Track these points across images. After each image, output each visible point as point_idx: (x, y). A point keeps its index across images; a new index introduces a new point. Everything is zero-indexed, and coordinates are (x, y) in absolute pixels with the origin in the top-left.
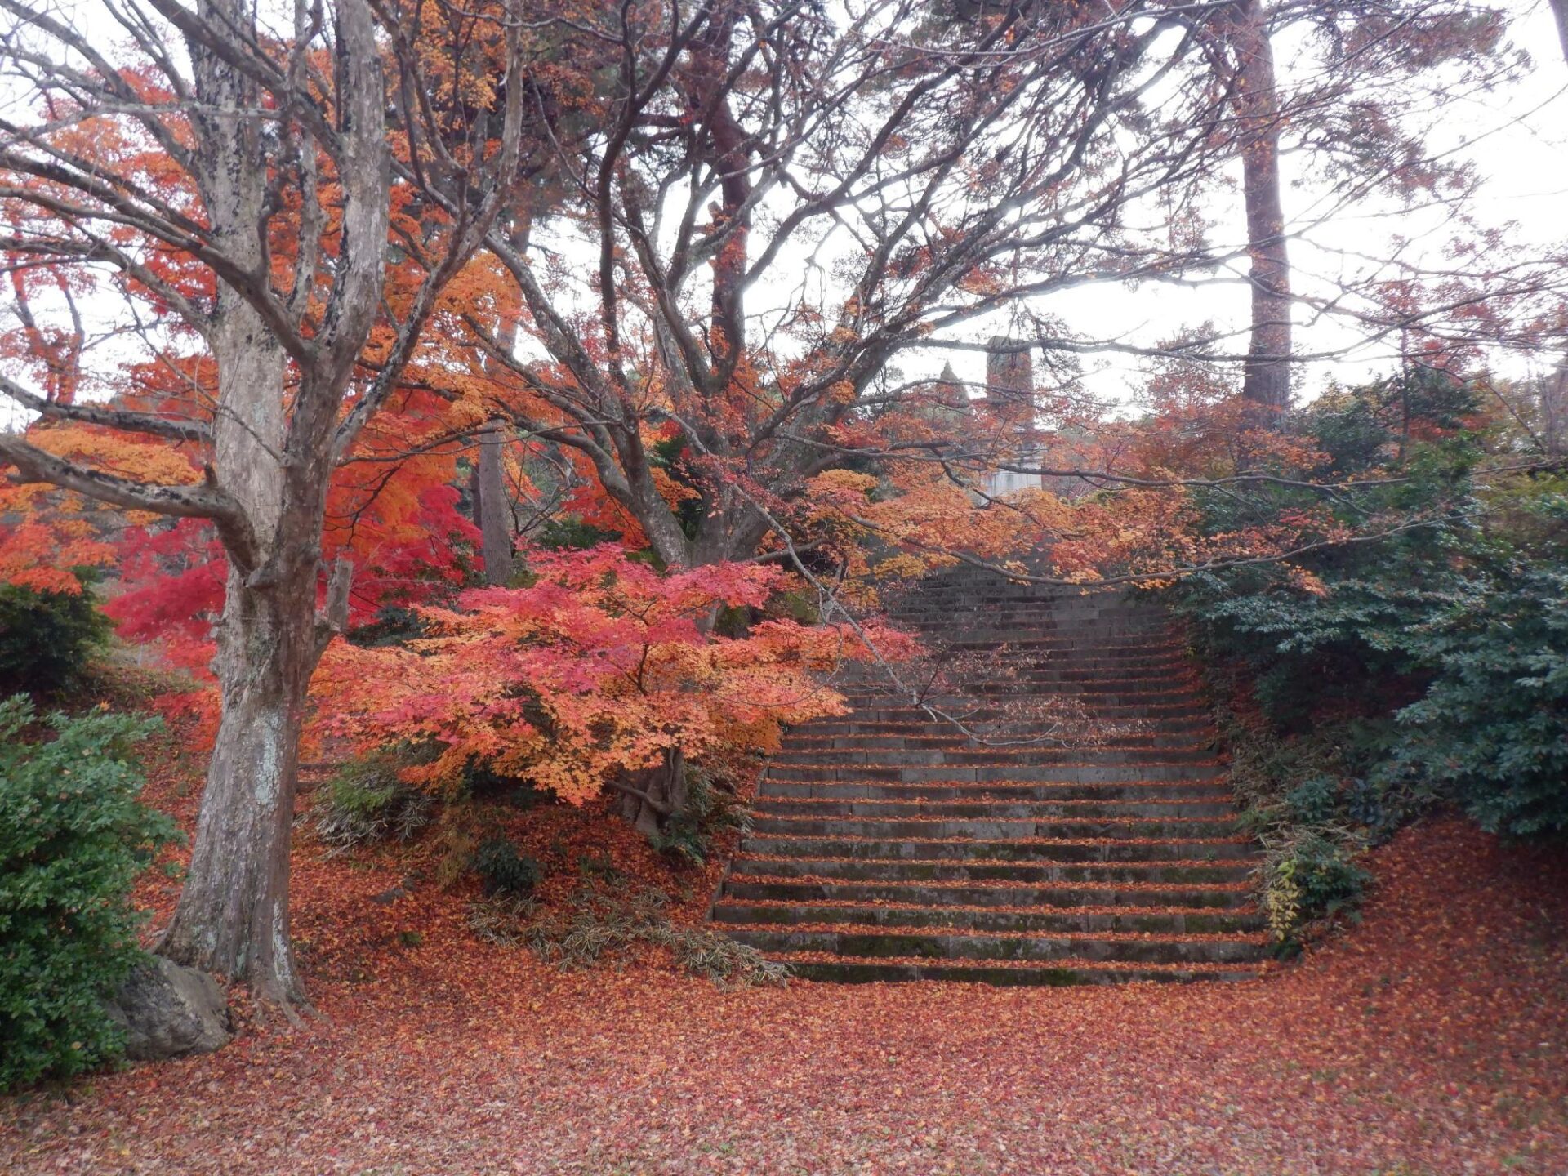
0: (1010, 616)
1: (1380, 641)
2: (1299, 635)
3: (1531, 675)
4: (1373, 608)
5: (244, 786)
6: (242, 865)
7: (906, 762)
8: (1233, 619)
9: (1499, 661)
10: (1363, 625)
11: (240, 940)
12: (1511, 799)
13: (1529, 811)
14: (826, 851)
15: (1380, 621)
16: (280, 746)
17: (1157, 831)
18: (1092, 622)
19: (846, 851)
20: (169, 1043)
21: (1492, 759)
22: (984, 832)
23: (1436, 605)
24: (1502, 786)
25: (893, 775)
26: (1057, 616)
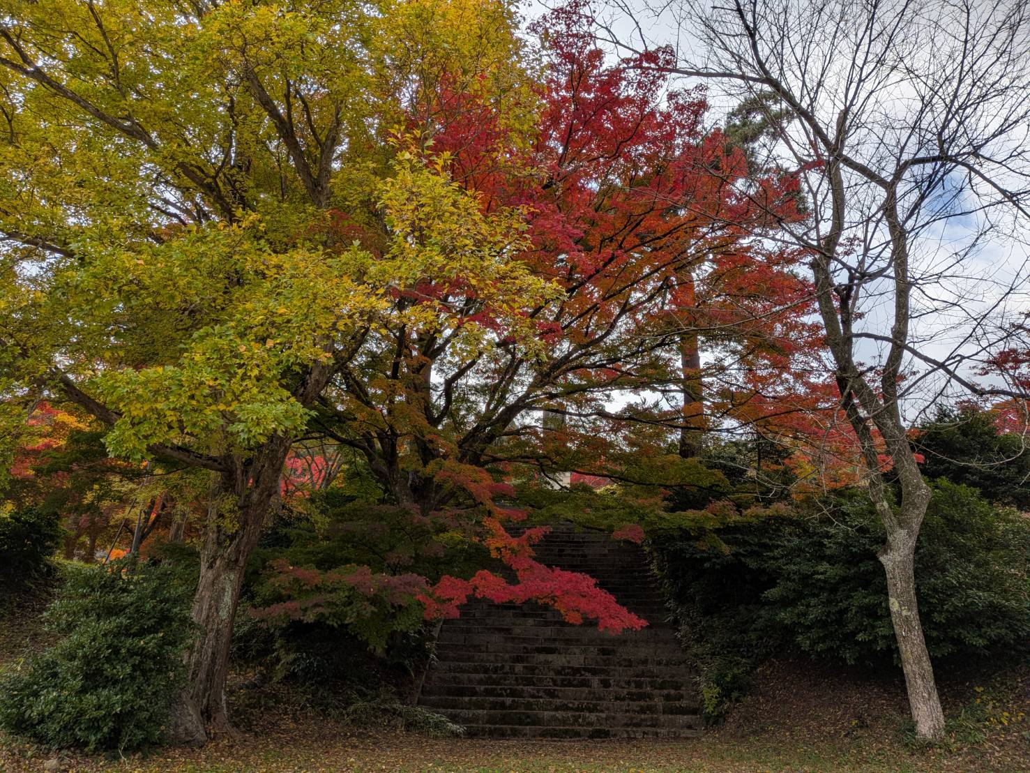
0: (563, 550)
1: (752, 564)
2: (714, 560)
3: (819, 574)
4: (748, 548)
5: (213, 610)
6: (210, 650)
7: (513, 624)
8: (682, 550)
9: (806, 568)
10: (744, 556)
11: (205, 690)
12: (814, 634)
13: (822, 639)
14: (476, 671)
15: (751, 554)
16: (234, 590)
17: (645, 662)
18: (605, 555)
19: (486, 671)
20: (183, 736)
21: (804, 615)
22: (558, 660)
23: (778, 547)
24: (809, 628)
25: (508, 631)
26: (586, 552)
